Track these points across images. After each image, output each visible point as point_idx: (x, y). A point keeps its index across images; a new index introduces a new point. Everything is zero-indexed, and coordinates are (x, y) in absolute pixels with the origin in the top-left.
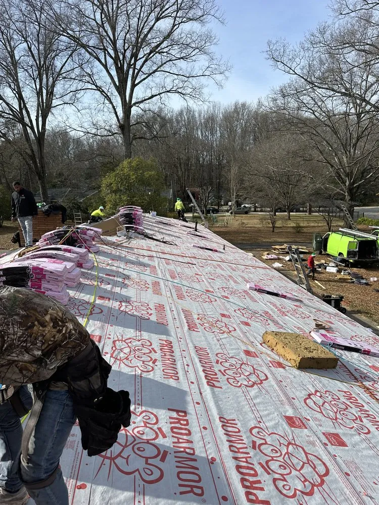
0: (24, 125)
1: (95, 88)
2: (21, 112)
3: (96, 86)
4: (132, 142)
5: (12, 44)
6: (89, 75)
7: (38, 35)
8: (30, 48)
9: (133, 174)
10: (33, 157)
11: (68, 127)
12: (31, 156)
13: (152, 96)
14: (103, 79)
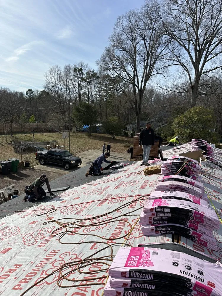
0: (134, 85)
1: (179, 64)
2: (134, 79)
3: (180, 63)
4: (197, 96)
5: (136, 42)
6: (177, 57)
7: (151, 36)
8: (145, 44)
9: (196, 117)
10: (136, 103)
11: (159, 87)
12: (135, 103)
13: (217, 68)
14: (186, 58)
